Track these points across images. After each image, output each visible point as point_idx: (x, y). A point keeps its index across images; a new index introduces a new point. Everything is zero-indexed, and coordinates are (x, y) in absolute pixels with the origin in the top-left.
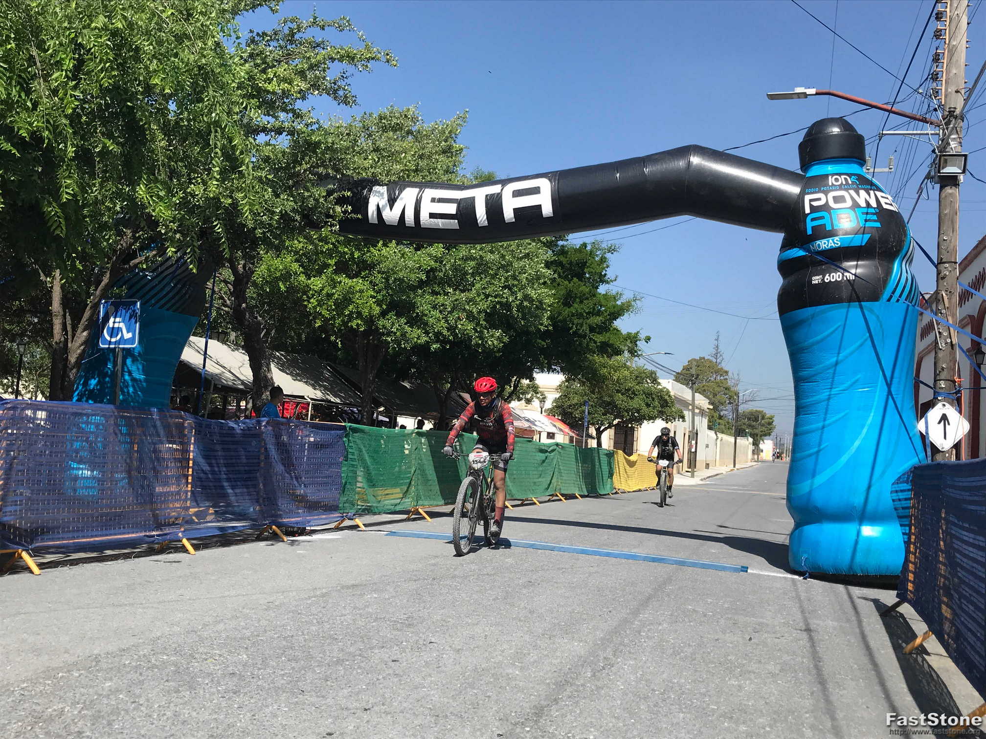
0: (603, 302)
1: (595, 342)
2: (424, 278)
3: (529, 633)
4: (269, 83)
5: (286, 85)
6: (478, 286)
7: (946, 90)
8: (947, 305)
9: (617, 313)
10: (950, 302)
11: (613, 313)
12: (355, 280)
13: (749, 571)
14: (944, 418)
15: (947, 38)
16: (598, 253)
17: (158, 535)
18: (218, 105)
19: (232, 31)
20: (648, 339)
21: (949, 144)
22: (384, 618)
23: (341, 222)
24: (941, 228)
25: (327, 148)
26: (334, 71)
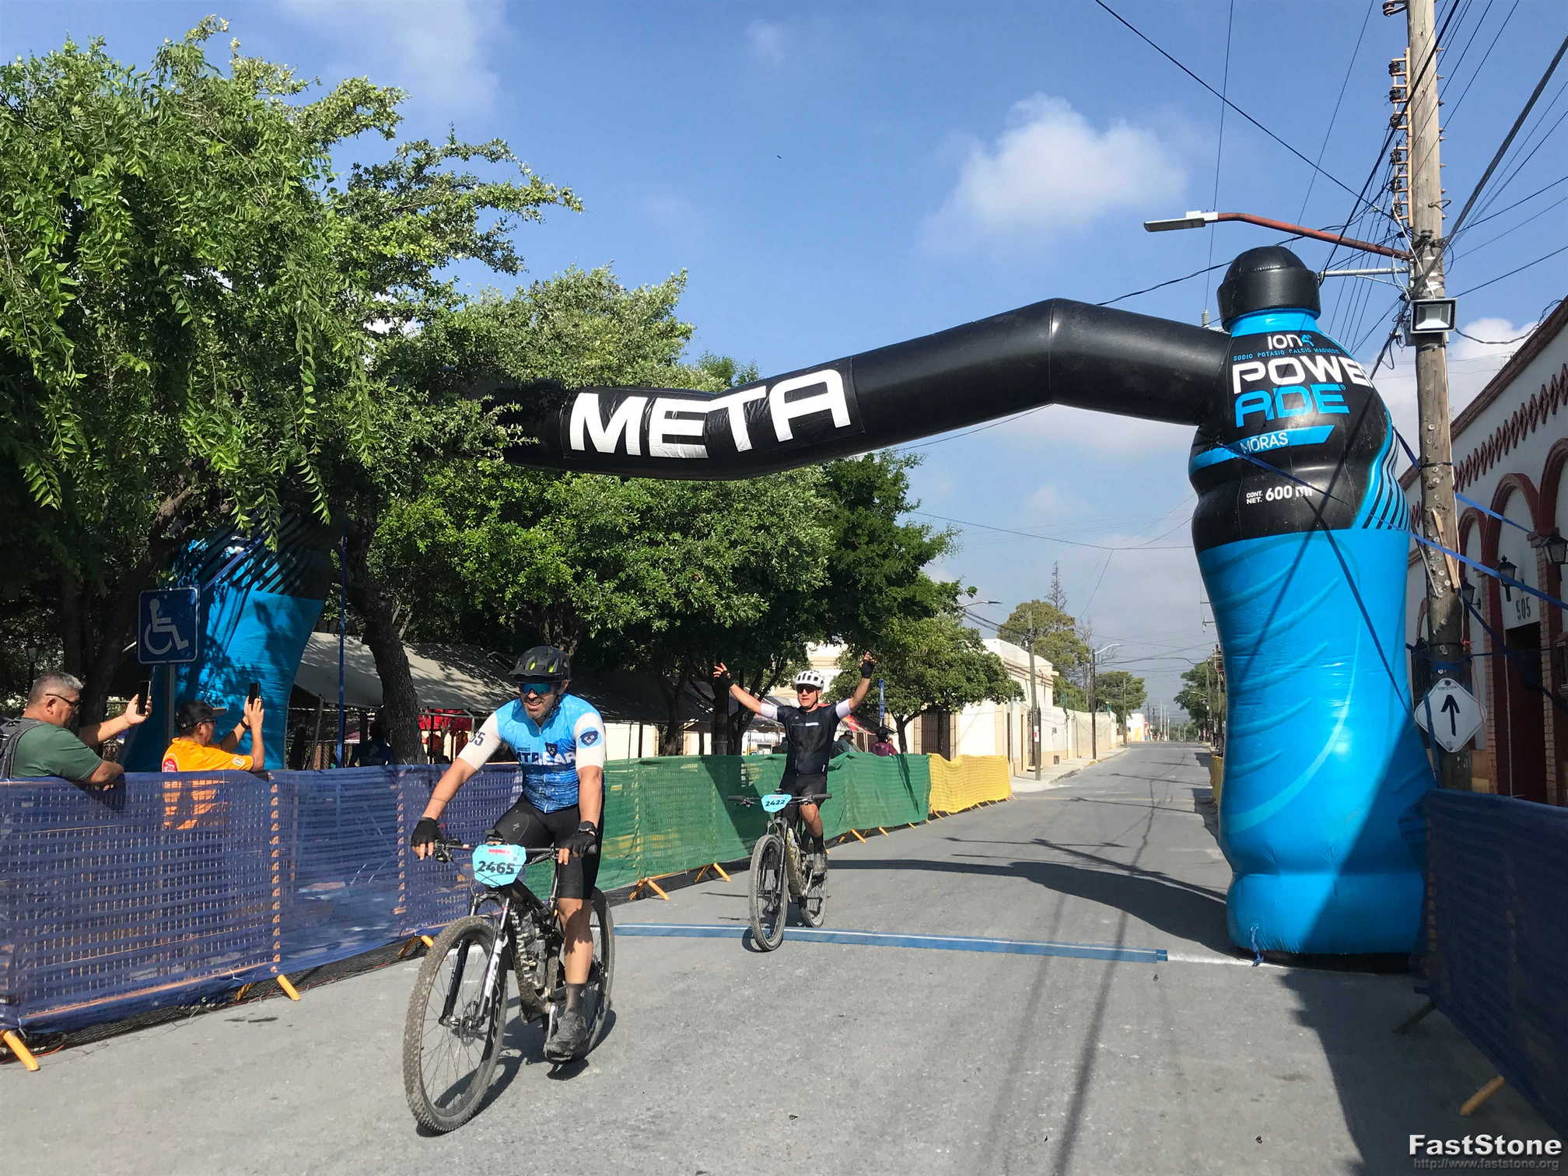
0: (905, 541)
1: (895, 599)
2: (637, 522)
3: (857, 1132)
4: (385, 245)
5: (412, 246)
6: (719, 528)
7: (1415, 205)
8: (1441, 529)
9: (924, 556)
10: (1445, 525)
11: (920, 554)
12: (532, 530)
13: (1170, 958)
14: (1450, 702)
15: (1410, 126)
16: (891, 468)
17: (239, 975)
18: (304, 287)
19: (319, 170)
20: (972, 592)
21: (1425, 286)
22: (615, 1122)
23: (506, 452)
24: (1423, 412)
25: (480, 339)
26: (486, 221)
